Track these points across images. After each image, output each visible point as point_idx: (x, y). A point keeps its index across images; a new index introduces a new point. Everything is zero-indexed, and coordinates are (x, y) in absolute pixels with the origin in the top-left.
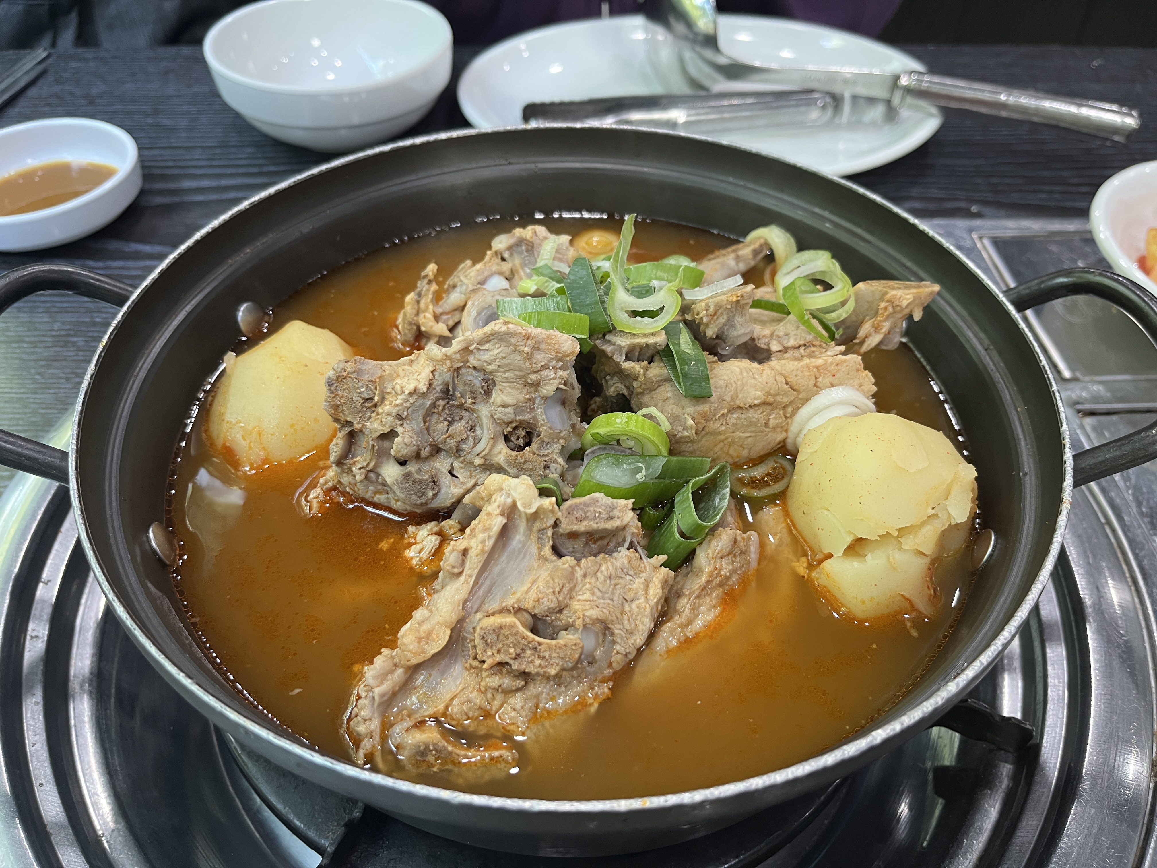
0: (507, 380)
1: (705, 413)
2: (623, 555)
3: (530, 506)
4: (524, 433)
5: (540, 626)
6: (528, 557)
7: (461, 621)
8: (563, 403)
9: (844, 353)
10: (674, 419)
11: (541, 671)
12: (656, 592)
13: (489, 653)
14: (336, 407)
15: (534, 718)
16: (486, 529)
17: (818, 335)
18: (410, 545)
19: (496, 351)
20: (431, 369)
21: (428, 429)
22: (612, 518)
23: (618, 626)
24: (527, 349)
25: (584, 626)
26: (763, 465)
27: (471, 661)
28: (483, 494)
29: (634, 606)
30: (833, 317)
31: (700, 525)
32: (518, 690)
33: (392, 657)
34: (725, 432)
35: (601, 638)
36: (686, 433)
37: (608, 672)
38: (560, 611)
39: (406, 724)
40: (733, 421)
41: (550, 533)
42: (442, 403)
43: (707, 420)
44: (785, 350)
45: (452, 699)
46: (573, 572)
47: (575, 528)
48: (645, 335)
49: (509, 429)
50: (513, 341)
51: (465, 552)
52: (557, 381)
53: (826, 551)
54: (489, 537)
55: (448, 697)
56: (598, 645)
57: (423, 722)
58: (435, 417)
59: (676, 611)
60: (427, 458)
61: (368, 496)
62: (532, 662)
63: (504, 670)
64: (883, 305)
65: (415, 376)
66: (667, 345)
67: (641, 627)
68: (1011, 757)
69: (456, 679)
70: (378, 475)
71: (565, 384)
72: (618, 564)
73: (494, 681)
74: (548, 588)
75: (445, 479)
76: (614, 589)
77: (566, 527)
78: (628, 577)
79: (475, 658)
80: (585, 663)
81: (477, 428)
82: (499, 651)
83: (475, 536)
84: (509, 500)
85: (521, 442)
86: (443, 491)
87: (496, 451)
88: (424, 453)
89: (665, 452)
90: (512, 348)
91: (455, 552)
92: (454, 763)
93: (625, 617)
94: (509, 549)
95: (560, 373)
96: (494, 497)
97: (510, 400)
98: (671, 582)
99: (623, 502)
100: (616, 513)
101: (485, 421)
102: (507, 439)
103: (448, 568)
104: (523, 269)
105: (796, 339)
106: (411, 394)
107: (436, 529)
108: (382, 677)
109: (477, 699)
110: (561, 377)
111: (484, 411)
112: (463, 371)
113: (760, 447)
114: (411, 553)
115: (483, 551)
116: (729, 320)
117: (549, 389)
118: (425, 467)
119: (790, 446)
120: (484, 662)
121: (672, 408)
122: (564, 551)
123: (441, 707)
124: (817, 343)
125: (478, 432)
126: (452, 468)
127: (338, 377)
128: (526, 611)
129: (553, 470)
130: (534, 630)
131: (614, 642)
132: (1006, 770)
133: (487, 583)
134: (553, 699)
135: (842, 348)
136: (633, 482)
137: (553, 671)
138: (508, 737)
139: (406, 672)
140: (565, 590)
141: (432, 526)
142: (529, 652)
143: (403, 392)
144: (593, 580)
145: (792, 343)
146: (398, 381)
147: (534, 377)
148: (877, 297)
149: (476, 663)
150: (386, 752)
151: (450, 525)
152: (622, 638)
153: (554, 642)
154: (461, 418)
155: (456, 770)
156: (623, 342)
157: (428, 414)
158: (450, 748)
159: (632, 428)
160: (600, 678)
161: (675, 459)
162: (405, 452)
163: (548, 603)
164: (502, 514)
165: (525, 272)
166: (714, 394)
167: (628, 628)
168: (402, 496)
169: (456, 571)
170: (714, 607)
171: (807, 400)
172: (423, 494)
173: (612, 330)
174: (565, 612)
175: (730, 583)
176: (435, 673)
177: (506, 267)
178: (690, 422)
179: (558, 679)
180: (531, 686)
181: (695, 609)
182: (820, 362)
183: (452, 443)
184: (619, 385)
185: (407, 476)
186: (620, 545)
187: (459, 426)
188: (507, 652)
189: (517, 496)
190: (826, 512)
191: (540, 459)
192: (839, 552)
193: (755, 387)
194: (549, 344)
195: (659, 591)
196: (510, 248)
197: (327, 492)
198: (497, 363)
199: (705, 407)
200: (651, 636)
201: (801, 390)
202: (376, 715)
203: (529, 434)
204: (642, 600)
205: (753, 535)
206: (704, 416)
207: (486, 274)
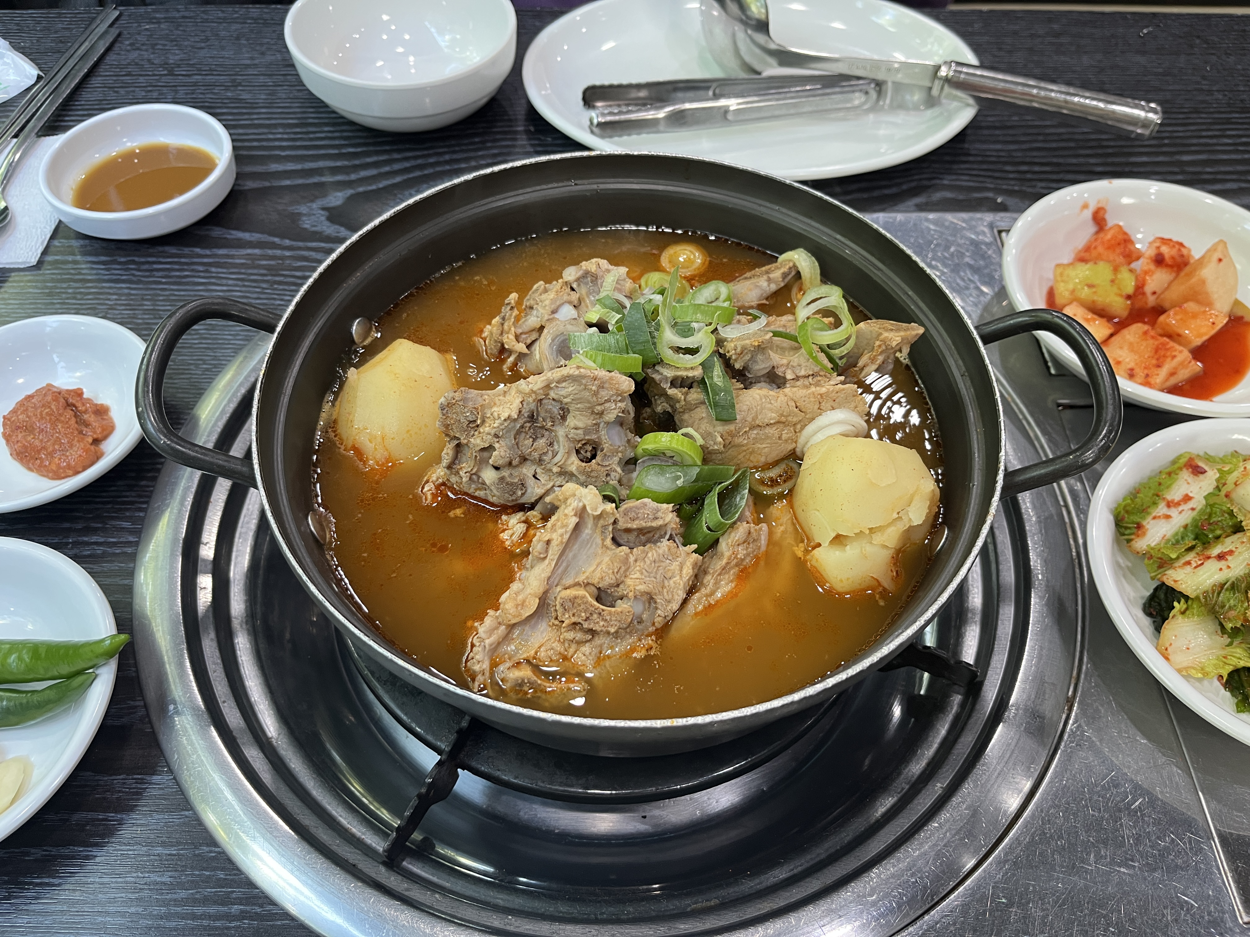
0: (578, 410)
1: (732, 431)
2: (665, 544)
3: (596, 509)
4: (591, 449)
5: (603, 595)
6: (594, 546)
7: (546, 593)
8: (621, 425)
9: (843, 383)
10: (706, 436)
11: (604, 630)
12: (688, 571)
13: (567, 616)
14: (447, 426)
15: (599, 660)
16: (564, 526)
17: (824, 368)
18: (504, 531)
19: (571, 389)
20: (520, 400)
21: (517, 444)
22: (657, 518)
23: (660, 597)
24: (594, 388)
25: (635, 597)
26: (777, 467)
27: (553, 620)
28: (561, 498)
29: (671, 582)
30: (836, 353)
31: (722, 523)
32: (587, 641)
33: (497, 618)
34: (747, 444)
35: (647, 605)
36: (716, 447)
37: (651, 629)
38: (618, 586)
39: (508, 664)
40: (753, 436)
41: (611, 528)
42: (528, 425)
43: (732, 437)
44: (797, 378)
45: (540, 647)
46: (627, 558)
47: (629, 526)
48: (686, 369)
49: (580, 445)
50: (584, 381)
51: (548, 542)
52: (616, 412)
53: (817, 541)
54: (566, 532)
55: (537, 646)
56: (645, 610)
57: (519, 663)
58: (523, 435)
59: (702, 583)
60: (517, 466)
61: (471, 491)
62: (598, 623)
63: (578, 628)
64: (878, 343)
65: (508, 405)
66: (703, 378)
67: (676, 597)
68: (962, 690)
69: (542, 632)
70: (479, 477)
71: (623, 412)
72: (661, 551)
73: (570, 635)
74: (609, 569)
75: (531, 482)
76: (658, 570)
77: (622, 525)
78: (668, 561)
79: (556, 618)
80: (635, 623)
81: (555, 443)
82: (574, 615)
83: (555, 531)
84: (581, 504)
85: (589, 455)
86: (529, 491)
87: (569, 462)
88: (515, 463)
89: (699, 463)
90: (582, 387)
91: (541, 543)
92: (541, 691)
93: (665, 590)
94: (580, 540)
95: (619, 404)
96: (569, 501)
97: (580, 425)
98: (699, 564)
99: (665, 506)
100: (660, 514)
101: (561, 439)
102: (578, 452)
103: (536, 554)
104: (588, 297)
105: (806, 370)
106: (505, 420)
107: (523, 518)
108: (491, 632)
109: (559, 648)
110: (620, 408)
111: (561, 432)
112: (544, 401)
113: (774, 456)
114: (505, 536)
115: (562, 542)
116: (752, 357)
117: (611, 417)
118: (515, 472)
119: (798, 452)
120: (563, 622)
121: (705, 426)
122: (621, 542)
123: (532, 653)
124: (822, 373)
125: (556, 447)
126: (536, 473)
127: (448, 404)
128: (593, 585)
129: (613, 477)
130: (598, 599)
131: (656, 608)
132: (957, 699)
133: (564, 564)
134: (612, 648)
135: (842, 378)
136: (674, 487)
137: (612, 630)
138: (580, 675)
139: (506, 628)
140: (622, 571)
141: (520, 515)
142: (595, 616)
143: (499, 418)
144: (642, 564)
145: (803, 373)
146: (495, 409)
147: (599, 408)
148: (874, 336)
149: (557, 622)
150: (494, 683)
151: (534, 515)
152: (662, 605)
153: (613, 609)
154: (543, 436)
155: (544, 696)
156: (669, 373)
157: (518, 433)
158: (539, 682)
159: (674, 445)
160: (646, 633)
161: (706, 467)
162: (500, 462)
163: (609, 580)
164: (575, 515)
165: (590, 300)
166: (738, 417)
167: (667, 598)
168: (498, 494)
169: (542, 556)
170: (732, 581)
171: (813, 419)
172: (514, 493)
173: (661, 362)
174: (621, 586)
175: (745, 563)
176: (527, 628)
177: (574, 297)
178: (719, 439)
179: (616, 635)
180: (596, 638)
181: (717, 583)
182: (823, 390)
183: (536, 455)
184: (665, 404)
185: (502, 479)
186: (662, 536)
187: (541, 442)
188: (579, 616)
189: (586, 503)
190: (817, 513)
191: (603, 469)
192: (825, 544)
193: (771, 410)
194: (611, 384)
195: (691, 571)
196: (578, 280)
197: (438, 487)
198: (571, 397)
199: (731, 427)
200: (685, 602)
201: (808, 411)
202: (486, 658)
203: (595, 449)
204: (678, 577)
205: (764, 526)
206: (731, 434)
207: (558, 303)
